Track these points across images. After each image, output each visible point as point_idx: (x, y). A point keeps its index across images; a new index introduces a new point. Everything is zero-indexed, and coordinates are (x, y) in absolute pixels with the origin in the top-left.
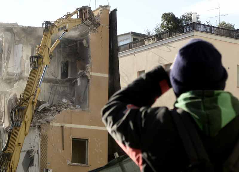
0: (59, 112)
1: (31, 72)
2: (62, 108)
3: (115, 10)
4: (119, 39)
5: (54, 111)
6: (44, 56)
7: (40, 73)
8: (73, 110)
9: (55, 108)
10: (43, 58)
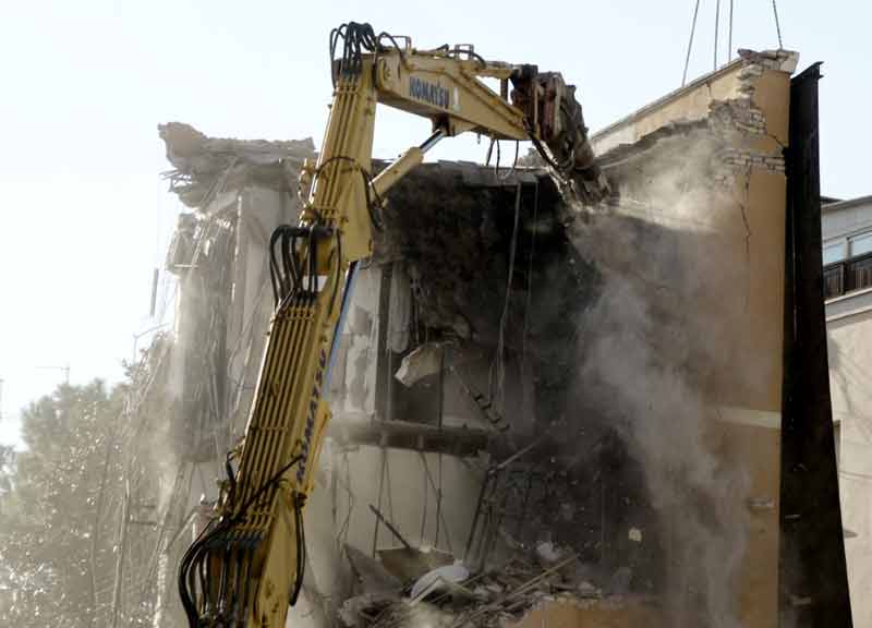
0: (518, 612)
1: (279, 320)
2: (536, 590)
3: (813, 73)
4: (829, 225)
5: (494, 606)
6: (344, 219)
7: (325, 326)
8: (593, 602)
9: (496, 588)
10: (339, 234)
